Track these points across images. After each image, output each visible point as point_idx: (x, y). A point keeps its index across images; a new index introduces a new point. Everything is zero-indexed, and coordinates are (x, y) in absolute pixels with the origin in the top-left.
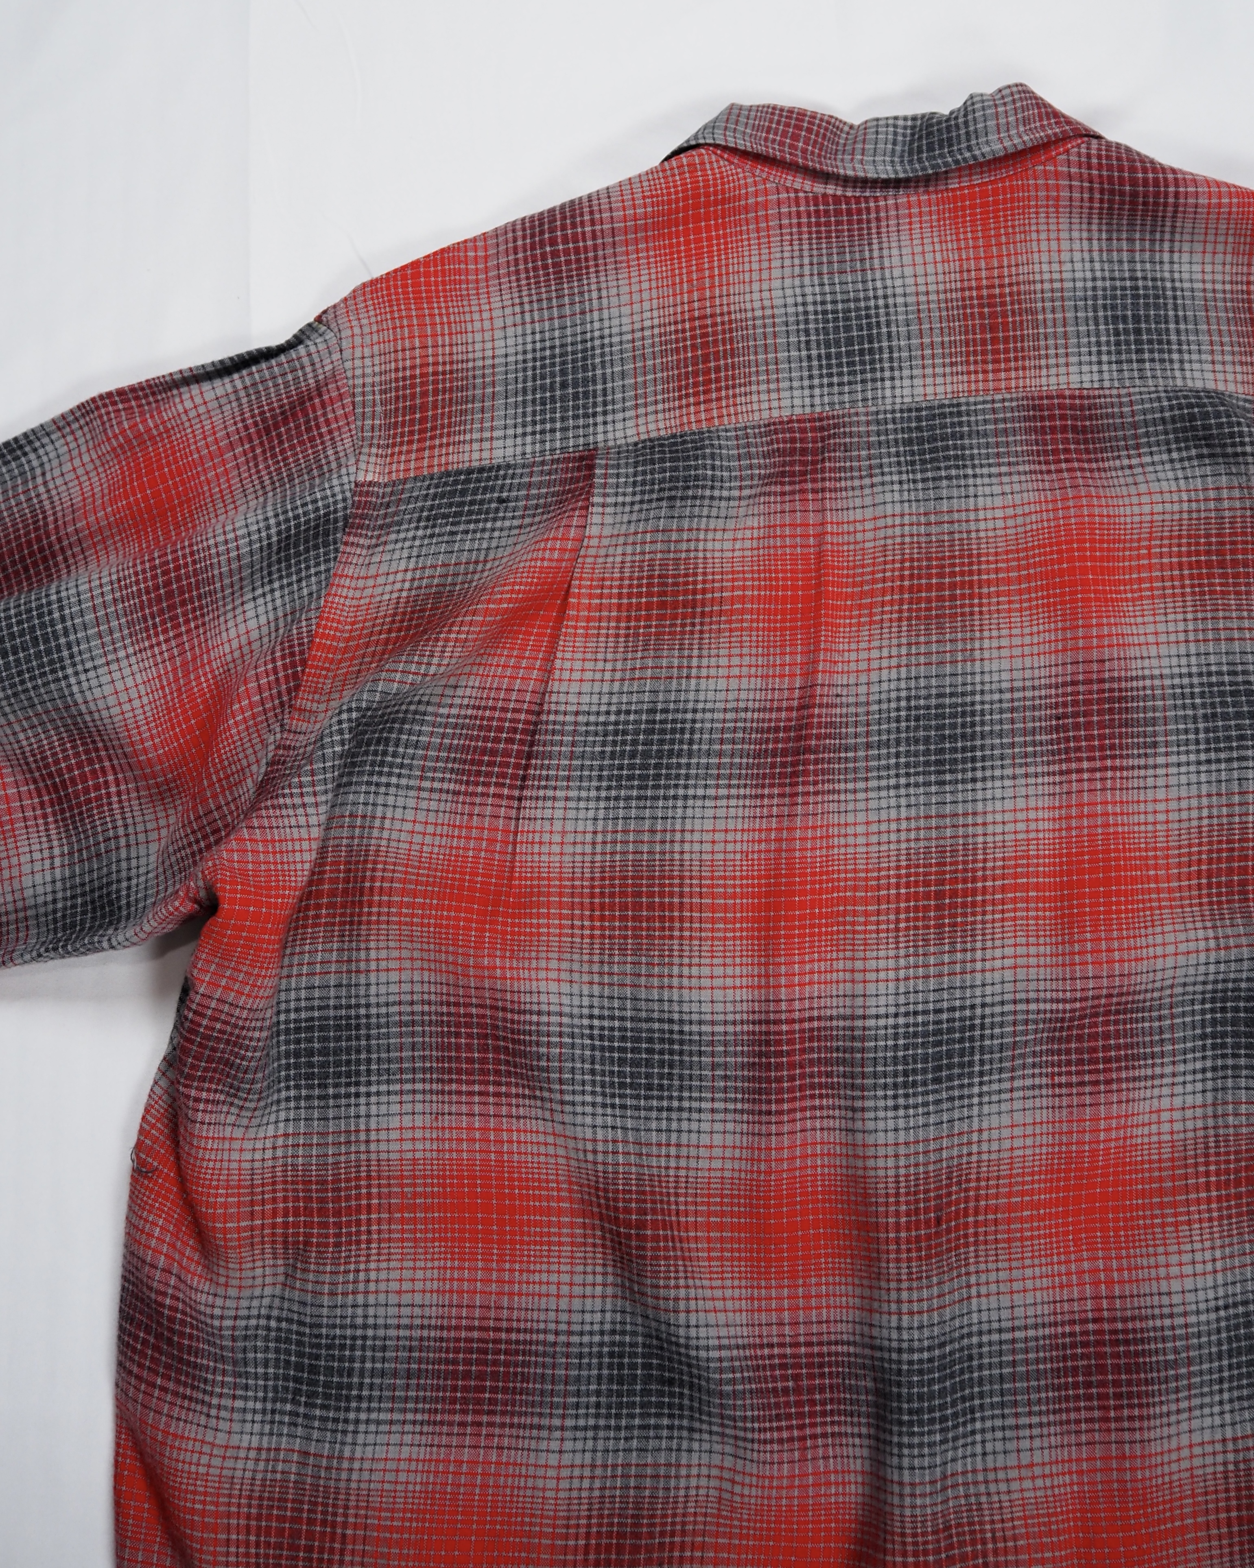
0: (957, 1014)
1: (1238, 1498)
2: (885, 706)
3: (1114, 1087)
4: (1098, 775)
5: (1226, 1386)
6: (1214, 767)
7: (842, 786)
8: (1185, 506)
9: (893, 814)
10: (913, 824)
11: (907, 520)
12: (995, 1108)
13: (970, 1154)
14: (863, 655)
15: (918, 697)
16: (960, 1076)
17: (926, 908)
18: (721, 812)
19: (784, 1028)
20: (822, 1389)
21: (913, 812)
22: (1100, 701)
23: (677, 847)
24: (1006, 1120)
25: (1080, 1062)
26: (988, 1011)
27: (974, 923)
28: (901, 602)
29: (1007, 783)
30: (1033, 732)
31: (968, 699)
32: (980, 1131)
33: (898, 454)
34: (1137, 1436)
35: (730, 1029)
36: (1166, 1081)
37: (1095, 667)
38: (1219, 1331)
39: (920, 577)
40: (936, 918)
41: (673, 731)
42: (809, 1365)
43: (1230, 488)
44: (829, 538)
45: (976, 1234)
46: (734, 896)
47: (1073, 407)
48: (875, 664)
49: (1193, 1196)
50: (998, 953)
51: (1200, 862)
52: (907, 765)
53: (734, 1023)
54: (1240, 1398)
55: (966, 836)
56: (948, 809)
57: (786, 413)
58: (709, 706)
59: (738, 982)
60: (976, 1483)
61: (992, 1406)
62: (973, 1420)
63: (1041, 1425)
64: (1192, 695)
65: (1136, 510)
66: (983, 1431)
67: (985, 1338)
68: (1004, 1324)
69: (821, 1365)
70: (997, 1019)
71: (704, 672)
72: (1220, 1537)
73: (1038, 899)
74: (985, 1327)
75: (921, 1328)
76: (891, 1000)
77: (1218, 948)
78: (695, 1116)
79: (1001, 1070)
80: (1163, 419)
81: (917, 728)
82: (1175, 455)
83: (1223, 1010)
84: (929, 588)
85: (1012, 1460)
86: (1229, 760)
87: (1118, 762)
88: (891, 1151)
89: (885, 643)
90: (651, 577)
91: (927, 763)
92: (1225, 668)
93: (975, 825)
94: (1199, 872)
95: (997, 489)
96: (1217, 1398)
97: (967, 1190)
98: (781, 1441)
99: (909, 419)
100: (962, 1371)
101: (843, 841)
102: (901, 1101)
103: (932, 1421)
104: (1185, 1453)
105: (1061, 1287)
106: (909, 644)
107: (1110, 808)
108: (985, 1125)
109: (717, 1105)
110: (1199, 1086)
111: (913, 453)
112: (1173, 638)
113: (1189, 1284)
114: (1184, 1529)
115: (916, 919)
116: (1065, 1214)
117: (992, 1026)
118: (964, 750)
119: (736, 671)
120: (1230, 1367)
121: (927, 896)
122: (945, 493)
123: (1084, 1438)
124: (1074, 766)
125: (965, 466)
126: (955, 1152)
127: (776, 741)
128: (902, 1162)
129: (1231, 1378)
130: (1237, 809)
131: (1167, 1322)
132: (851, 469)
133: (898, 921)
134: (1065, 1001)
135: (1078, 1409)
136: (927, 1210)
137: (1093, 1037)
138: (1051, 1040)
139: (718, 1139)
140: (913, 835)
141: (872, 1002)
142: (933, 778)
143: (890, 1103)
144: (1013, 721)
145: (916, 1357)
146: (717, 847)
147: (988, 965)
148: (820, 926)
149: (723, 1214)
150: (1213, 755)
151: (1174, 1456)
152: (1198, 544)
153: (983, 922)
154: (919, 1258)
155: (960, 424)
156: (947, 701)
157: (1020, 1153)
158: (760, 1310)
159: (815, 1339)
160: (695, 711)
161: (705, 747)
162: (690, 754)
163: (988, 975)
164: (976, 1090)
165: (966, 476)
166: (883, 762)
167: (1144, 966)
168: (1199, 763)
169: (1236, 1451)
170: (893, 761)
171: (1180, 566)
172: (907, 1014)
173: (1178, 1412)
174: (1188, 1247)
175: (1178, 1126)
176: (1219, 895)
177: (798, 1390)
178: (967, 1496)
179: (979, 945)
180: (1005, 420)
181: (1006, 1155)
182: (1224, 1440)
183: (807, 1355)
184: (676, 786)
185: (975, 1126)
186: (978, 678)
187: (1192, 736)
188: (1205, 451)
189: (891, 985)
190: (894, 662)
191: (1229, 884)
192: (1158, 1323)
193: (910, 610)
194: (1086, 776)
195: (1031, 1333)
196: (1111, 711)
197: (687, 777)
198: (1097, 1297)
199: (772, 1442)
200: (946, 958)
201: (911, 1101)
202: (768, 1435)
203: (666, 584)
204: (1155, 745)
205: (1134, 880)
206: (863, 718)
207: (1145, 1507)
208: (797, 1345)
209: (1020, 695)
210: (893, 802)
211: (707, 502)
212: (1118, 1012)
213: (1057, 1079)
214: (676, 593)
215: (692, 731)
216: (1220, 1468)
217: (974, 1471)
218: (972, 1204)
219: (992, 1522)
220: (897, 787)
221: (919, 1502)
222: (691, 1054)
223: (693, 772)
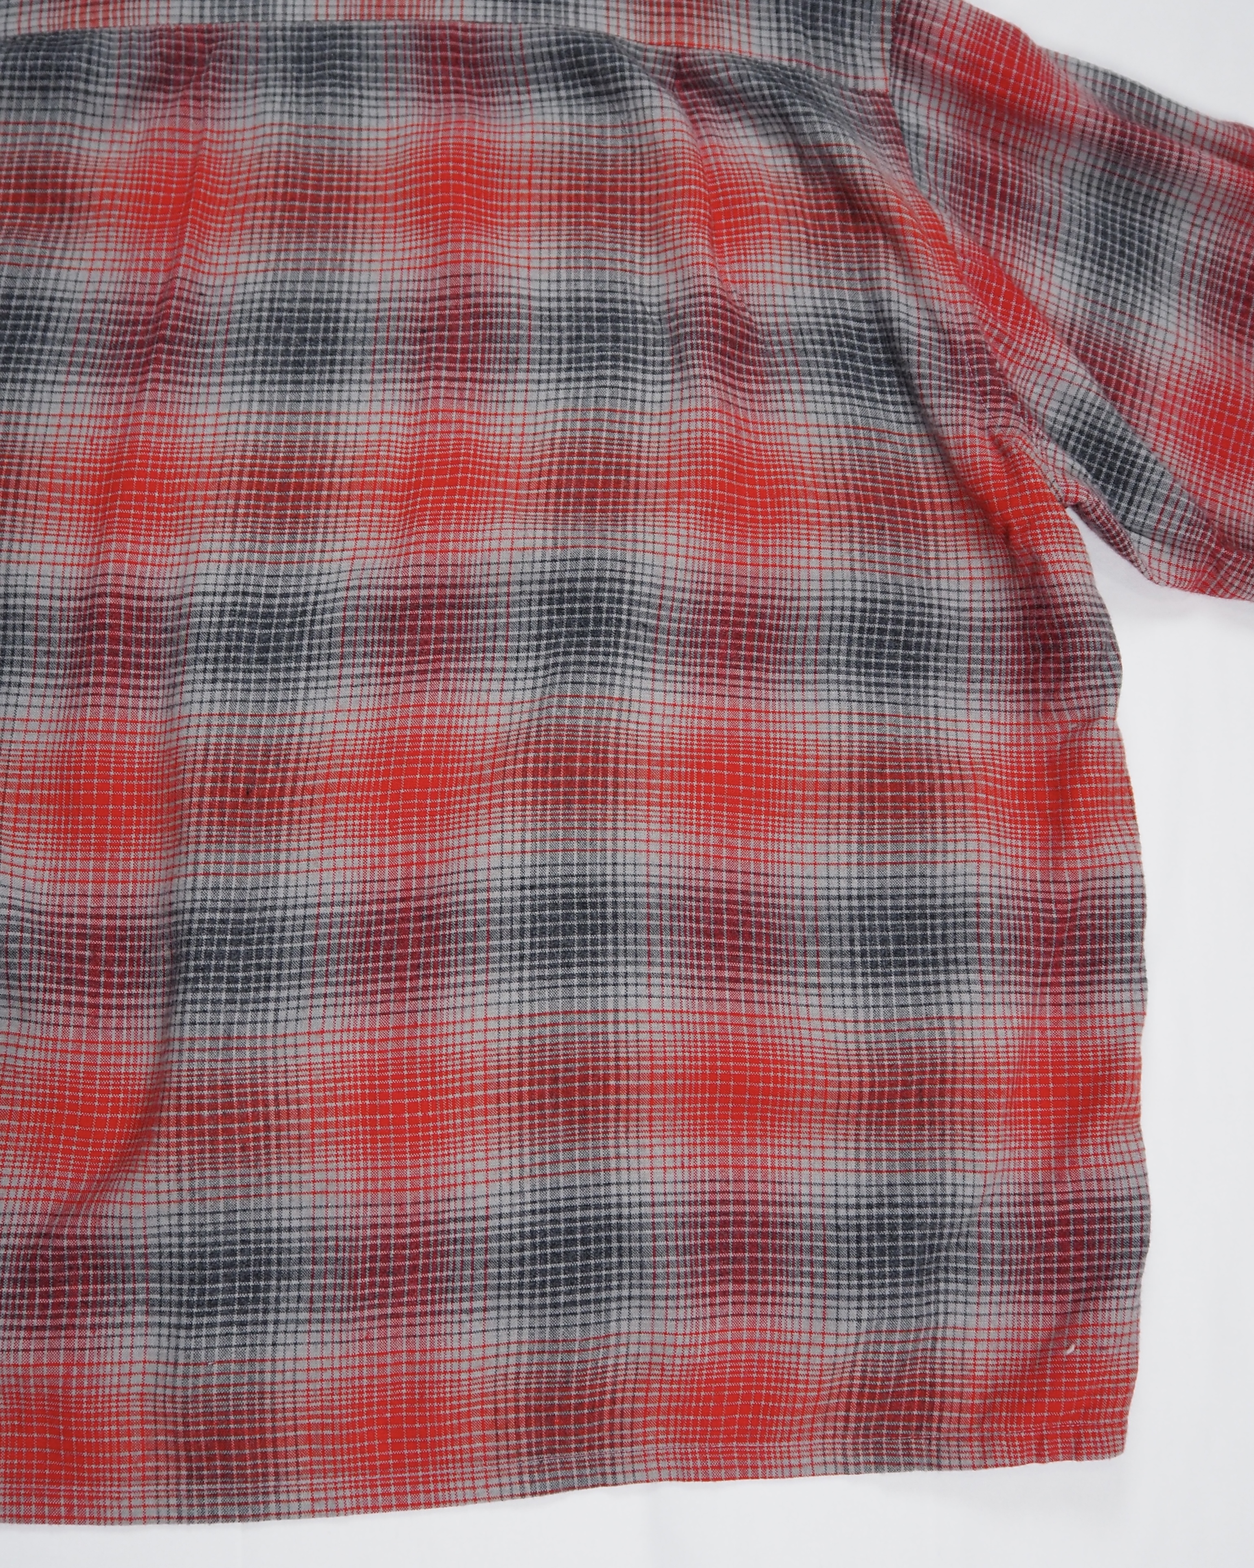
0: (290, 600)
1: (531, 1073)
2: (247, 306)
3: (442, 675)
4: (456, 385)
5: (526, 963)
6: (573, 385)
7: (197, 379)
8: (566, 139)
9: (245, 407)
10: (264, 419)
11: (285, 129)
12: (321, 693)
13: (291, 736)
14: (232, 259)
15: (281, 300)
16: (287, 659)
17: (269, 499)
18: (70, 398)
19: (108, 600)
20: (122, 962)
21: (265, 407)
22: (466, 317)
23: (21, 430)
24: (331, 705)
25: (412, 653)
26: (321, 598)
27: (316, 516)
28: (274, 209)
29: (364, 387)
30: (396, 341)
31: (333, 306)
32: (304, 714)
33: (284, 70)
34: (430, 1004)
35: (56, 604)
36: (495, 675)
37: (462, 281)
38: (522, 909)
39: (294, 186)
40: (278, 508)
41: (28, 317)
42: (109, 938)
43: (614, 127)
44: (207, 144)
45: (291, 814)
46: (74, 477)
47: (465, 40)
48: (243, 268)
49: (509, 781)
50: (338, 545)
51: (550, 472)
52: (264, 363)
53: (61, 598)
54: (541, 978)
55: (317, 434)
56: (301, 407)
57: (173, 22)
58: (67, 295)
59: (69, 560)
60: (264, 1048)
61: (290, 977)
62: (268, 988)
63: (336, 995)
64: (559, 318)
65: (517, 138)
66: (277, 1000)
67: (289, 913)
68: (310, 900)
69: (123, 939)
70: (329, 605)
71: (66, 263)
72: (510, 1110)
73: (384, 498)
74: (291, 902)
75: (216, 889)
76: (221, 579)
77: (555, 547)
78: (14, 690)
79: (329, 657)
80: (550, 53)
81: (277, 329)
82: (563, 93)
83: (560, 611)
84: (304, 197)
85: (303, 1027)
86: (589, 379)
87: (478, 375)
88: (203, 721)
89: (255, 248)
90: (19, 169)
91: (285, 363)
92: (594, 295)
93: (327, 424)
94: (549, 482)
95: (382, 112)
96: (516, 974)
97: (285, 770)
98: (68, 1004)
99: (300, 38)
100: (260, 941)
101: (191, 431)
102: (220, 675)
103: (219, 980)
104: (480, 1025)
105: (373, 867)
106: (279, 251)
107: (465, 417)
108: (309, 709)
109: (37, 680)
110: (530, 684)
111: (300, 71)
112: (545, 264)
113: (495, 861)
114: (472, 1101)
115: (257, 507)
116: (384, 798)
117: (324, 611)
118: (324, 353)
119: (99, 264)
120: (532, 946)
121: (271, 487)
122: (327, 109)
123: (378, 1008)
124: (432, 373)
125: (351, 86)
126: (275, 732)
127: (134, 333)
128: (214, 732)
129: (532, 957)
130: (591, 425)
131: (470, 897)
132: (237, 81)
133: (237, 507)
134: (396, 587)
135: (375, 981)
136: (235, 780)
137: (427, 629)
138: (383, 630)
139: (35, 714)
140: (262, 429)
141: (201, 580)
142: (289, 377)
143: (209, 676)
144: (376, 330)
145: (207, 916)
146: (62, 431)
147: (327, 556)
148: (159, 510)
149: (33, 786)
150: (573, 374)
151: (467, 1027)
152: (578, 179)
153: (327, 516)
154: (222, 823)
155: (351, 46)
156: (312, 306)
157: (342, 736)
158: (63, 881)
159: (118, 912)
160: (52, 299)
161: (60, 335)
162: (44, 341)
163: (326, 565)
164: (303, 674)
165: (351, 96)
166: (240, 359)
167: (478, 558)
168: (559, 381)
169: (532, 1027)
170: (250, 358)
171: (560, 198)
172: (235, 593)
173: (474, 984)
174: (499, 827)
175: (504, 720)
176: (567, 504)
177: (94, 960)
178: (252, 1060)
179: (319, 537)
180: (396, 47)
181: (329, 737)
182: (520, 1016)
183: (108, 928)
184: (26, 370)
185: (299, 709)
186: (345, 287)
187: (555, 356)
188: (591, 89)
189: (223, 567)
190: (262, 266)
191: (578, 495)
192: (461, 898)
193: (282, 218)
194: (443, 384)
195: (337, 909)
196: (476, 326)
197: (38, 362)
198: (408, 878)
199: (57, 1003)
200: (285, 547)
201: (230, 676)
202: (54, 997)
203: (34, 177)
204: (517, 361)
205: (481, 483)
206: (224, 317)
207: (433, 1074)
208: (99, 917)
209: (386, 305)
210: (246, 397)
211: (81, 96)
212: (452, 606)
213: (386, 669)
214: (45, 186)
215: (48, 319)
216: (515, 1044)
217: (264, 1037)
218: (289, 785)
219: (276, 1085)
220: (252, 383)
221: (196, 1056)
222: (14, 628)
223: (45, 357)
